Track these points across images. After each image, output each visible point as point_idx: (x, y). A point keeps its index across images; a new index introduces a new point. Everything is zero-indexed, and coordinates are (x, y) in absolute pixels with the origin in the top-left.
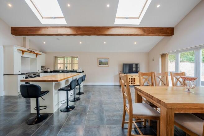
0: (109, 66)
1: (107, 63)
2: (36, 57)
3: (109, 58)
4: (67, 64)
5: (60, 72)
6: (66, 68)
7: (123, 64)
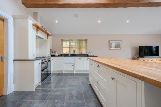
0: (121, 49)
1: (119, 46)
2: (47, 38)
3: (121, 41)
4: (75, 47)
5: (69, 56)
6: (74, 52)
7: (140, 47)
